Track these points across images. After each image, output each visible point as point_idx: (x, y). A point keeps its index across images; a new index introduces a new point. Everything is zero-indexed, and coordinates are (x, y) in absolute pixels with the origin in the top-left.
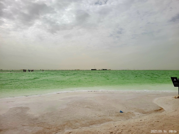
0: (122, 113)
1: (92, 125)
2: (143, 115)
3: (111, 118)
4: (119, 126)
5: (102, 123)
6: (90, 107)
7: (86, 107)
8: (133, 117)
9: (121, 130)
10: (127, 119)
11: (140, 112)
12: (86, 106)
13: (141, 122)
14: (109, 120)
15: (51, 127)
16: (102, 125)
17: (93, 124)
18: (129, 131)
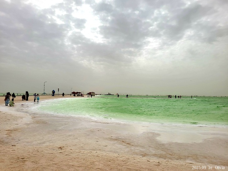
1: (224, 165)
15: (173, 154)
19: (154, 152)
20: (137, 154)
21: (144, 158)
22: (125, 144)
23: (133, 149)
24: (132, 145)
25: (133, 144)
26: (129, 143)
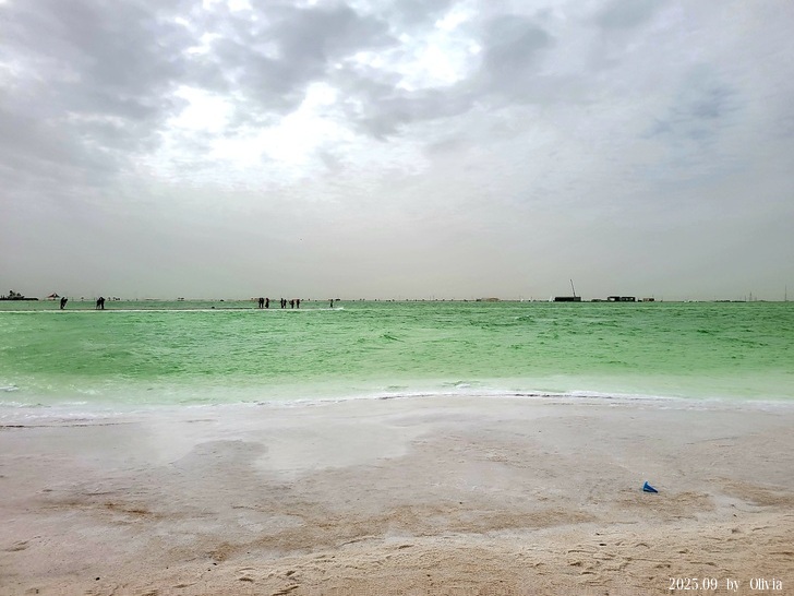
0: (654, 495)
1: (500, 528)
2: (758, 508)
3: (592, 509)
4: (618, 544)
5: (546, 526)
6: (510, 459)
7: (489, 460)
8: (698, 515)
9: (625, 561)
10: (668, 521)
11: (744, 498)
12: (491, 455)
13: (736, 536)
14: (581, 519)
15: (333, 523)
16: (544, 531)
17: (506, 526)
18: (659, 567)
19: (259, 528)
20: (187, 555)
21: (227, 570)
22: (123, 518)
23: (162, 533)
24: (159, 517)
25: (159, 509)
26: (141, 508)
